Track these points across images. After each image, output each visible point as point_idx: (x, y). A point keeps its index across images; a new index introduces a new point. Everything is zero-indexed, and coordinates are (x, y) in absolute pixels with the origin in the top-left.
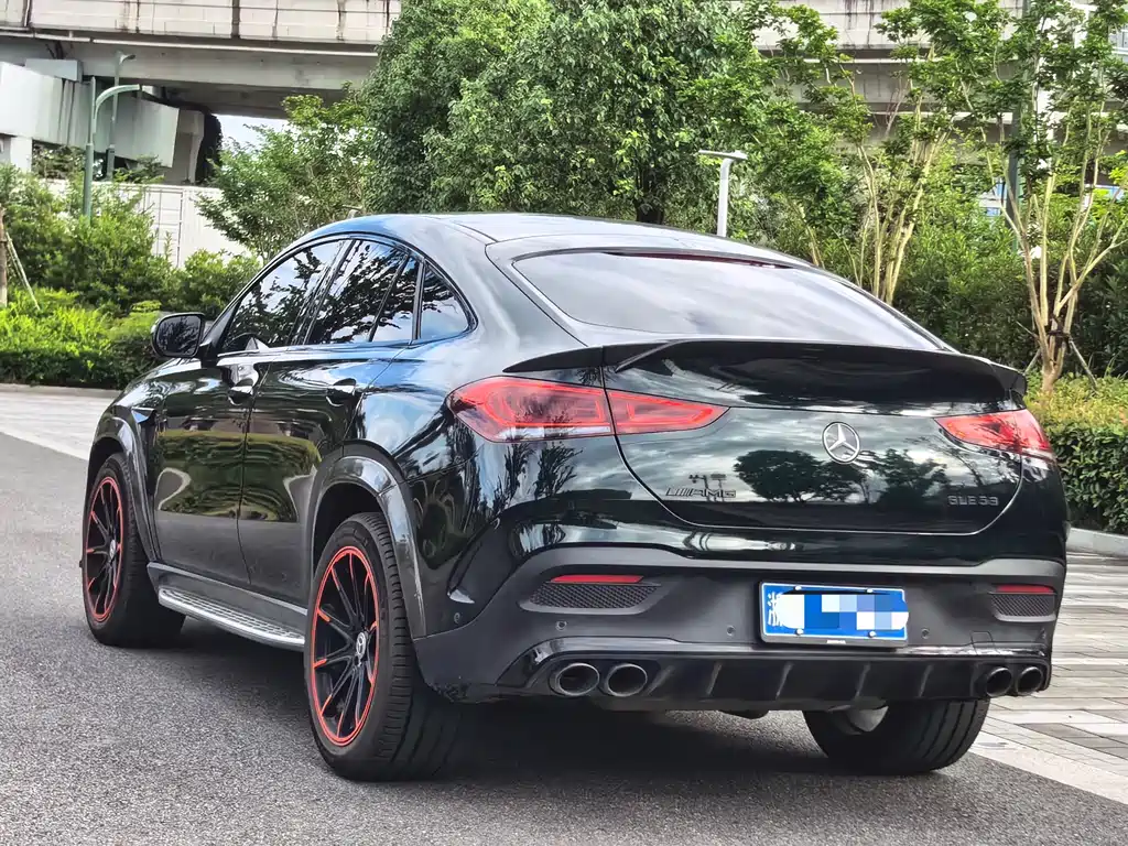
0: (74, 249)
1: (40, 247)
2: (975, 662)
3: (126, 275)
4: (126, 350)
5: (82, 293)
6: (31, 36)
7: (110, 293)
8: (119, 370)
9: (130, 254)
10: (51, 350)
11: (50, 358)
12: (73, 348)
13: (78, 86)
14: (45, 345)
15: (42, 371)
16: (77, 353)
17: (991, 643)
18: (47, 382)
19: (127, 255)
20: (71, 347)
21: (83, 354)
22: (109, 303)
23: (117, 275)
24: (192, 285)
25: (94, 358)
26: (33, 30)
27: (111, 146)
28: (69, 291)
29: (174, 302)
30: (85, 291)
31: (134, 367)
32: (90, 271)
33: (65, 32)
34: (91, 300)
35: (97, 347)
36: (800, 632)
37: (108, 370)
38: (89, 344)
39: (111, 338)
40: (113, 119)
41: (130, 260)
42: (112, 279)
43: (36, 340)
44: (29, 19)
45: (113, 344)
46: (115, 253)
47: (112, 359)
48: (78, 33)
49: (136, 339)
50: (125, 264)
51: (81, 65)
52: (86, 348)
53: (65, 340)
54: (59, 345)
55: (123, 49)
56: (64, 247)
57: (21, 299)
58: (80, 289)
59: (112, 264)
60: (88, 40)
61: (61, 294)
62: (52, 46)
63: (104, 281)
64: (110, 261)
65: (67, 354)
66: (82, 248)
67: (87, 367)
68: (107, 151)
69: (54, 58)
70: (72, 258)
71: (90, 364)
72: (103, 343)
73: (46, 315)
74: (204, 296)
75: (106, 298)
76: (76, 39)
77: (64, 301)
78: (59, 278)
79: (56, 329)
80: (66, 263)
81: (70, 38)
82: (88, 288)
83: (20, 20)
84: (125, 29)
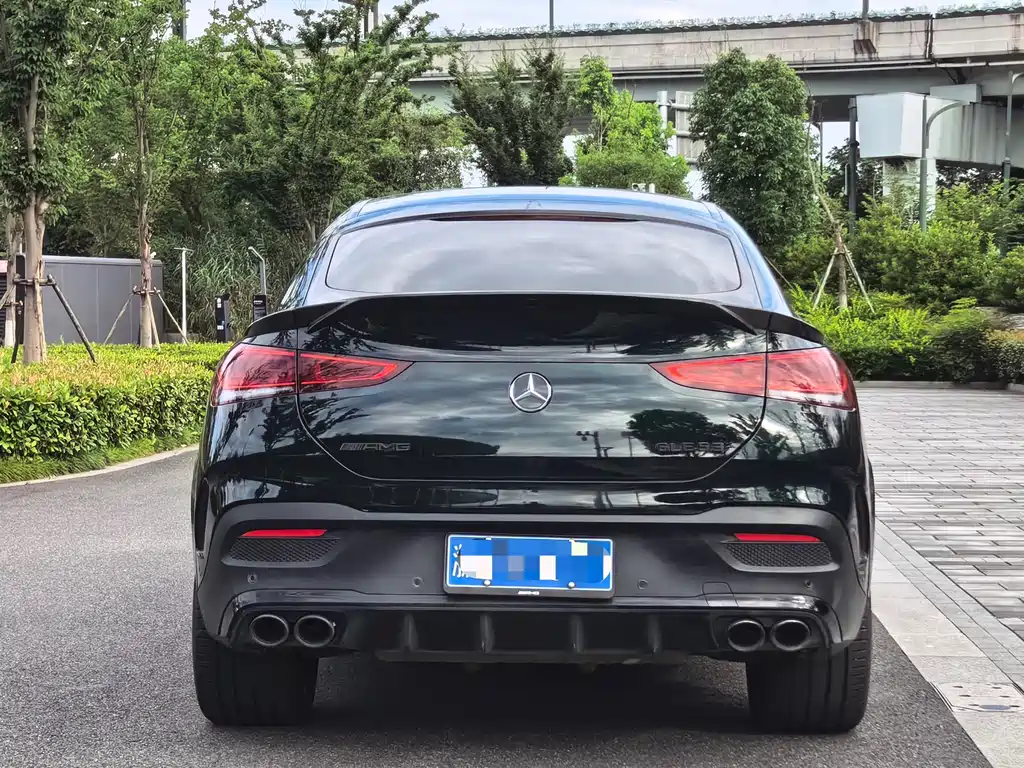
0: (906, 256)
1: (880, 256)
2: (708, 614)
3: (951, 275)
4: (946, 345)
5: (913, 295)
6: (934, 66)
7: (937, 293)
8: (940, 363)
9: (956, 256)
10: (877, 349)
11: (876, 355)
12: (896, 345)
13: (978, 106)
14: (872, 343)
15: (870, 367)
16: (900, 350)
17: (732, 594)
18: (872, 378)
19: (952, 258)
20: (895, 344)
21: (907, 351)
22: (937, 302)
23: (943, 276)
24: (1008, 281)
25: (916, 353)
26: (934, 60)
27: (1007, 159)
28: (902, 293)
29: (993, 297)
30: (915, 292)
31: (953, 359)
32: (920, 275)
33: (962, 59)
34: (921, 300)
35: (919, 343)
36: (487, 583)
37: (931, 364)
38: (913, 341)
39: (933, 334)
40: (1008, 133)
41: (956, 261)
42: (939, 280)
43: (865, 340)
44: (930, 50)
45: (934, 339)
46: (942, 256)
47: (933, 353)
48: (975, 59)
49: (955, 334)
50: (950, 265)
51: (980, 87)
52: (909, 345)
53: (892, 338)
54: (886, 343)
55: (1015, 69)
56: (899, 254)
57: (856, 304)
58: (912, 291)
59: (938, 267)
60: (984, 64)
61: (894, 297)
62: (954, 73)
63: (933, 283)
64: (936, 263)
65: (892, 351)
66: (915, 255)
67: (910, 363)
68: (1003, 163)
69: (956, 84)
70: (906, 263)
71: (913, 359)
72: (925, 339)
73: (879, 317)
74: (1018, 289)
75: (934, 297)
76: (973, 65)
77: (898, 303)
78: (894, 282)
79: (885, 329)
80: (900, 268)
81: (968, 64)
82: (919, 290)
83: (922, 54)
84: (1016, 50)
